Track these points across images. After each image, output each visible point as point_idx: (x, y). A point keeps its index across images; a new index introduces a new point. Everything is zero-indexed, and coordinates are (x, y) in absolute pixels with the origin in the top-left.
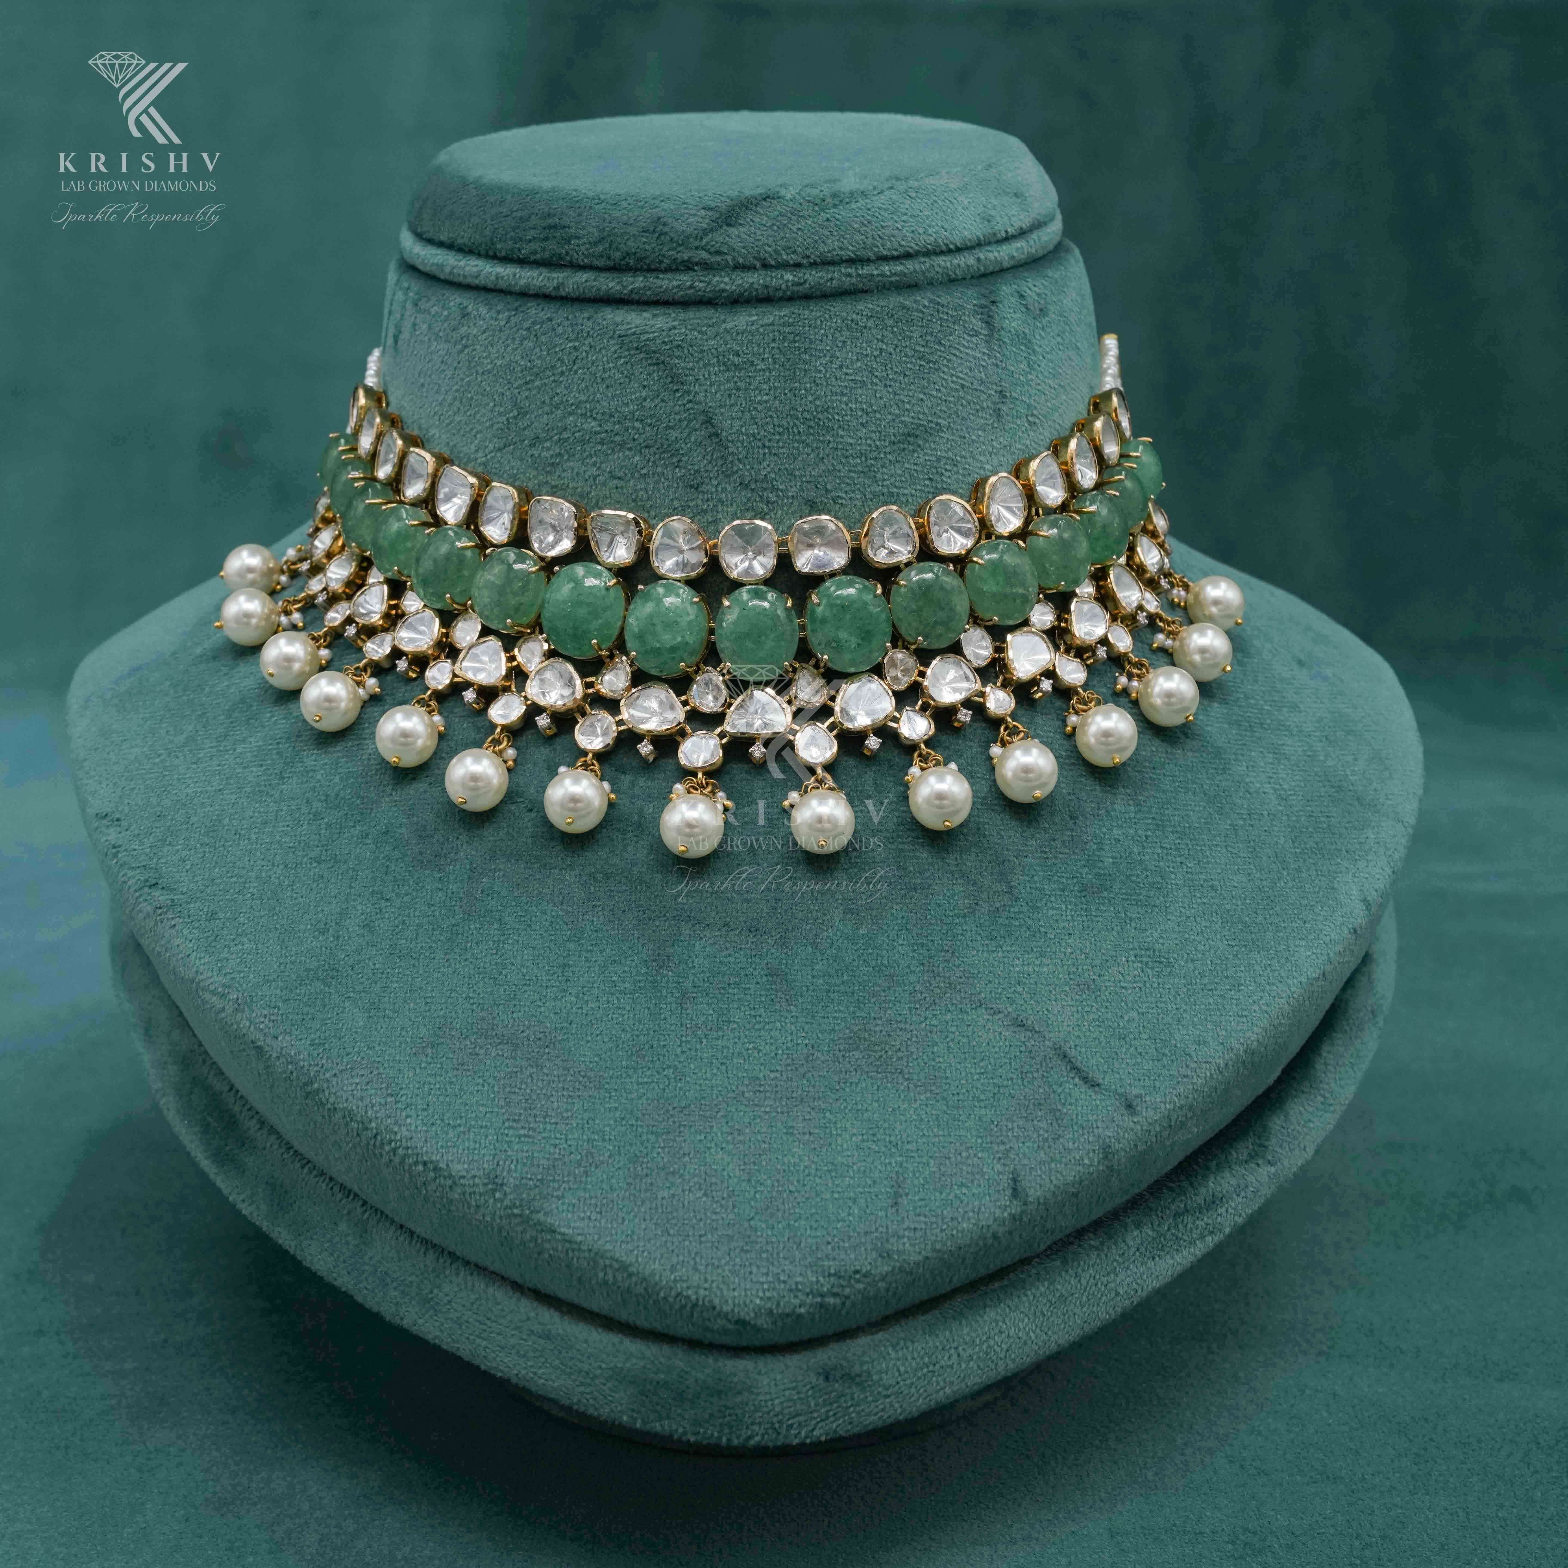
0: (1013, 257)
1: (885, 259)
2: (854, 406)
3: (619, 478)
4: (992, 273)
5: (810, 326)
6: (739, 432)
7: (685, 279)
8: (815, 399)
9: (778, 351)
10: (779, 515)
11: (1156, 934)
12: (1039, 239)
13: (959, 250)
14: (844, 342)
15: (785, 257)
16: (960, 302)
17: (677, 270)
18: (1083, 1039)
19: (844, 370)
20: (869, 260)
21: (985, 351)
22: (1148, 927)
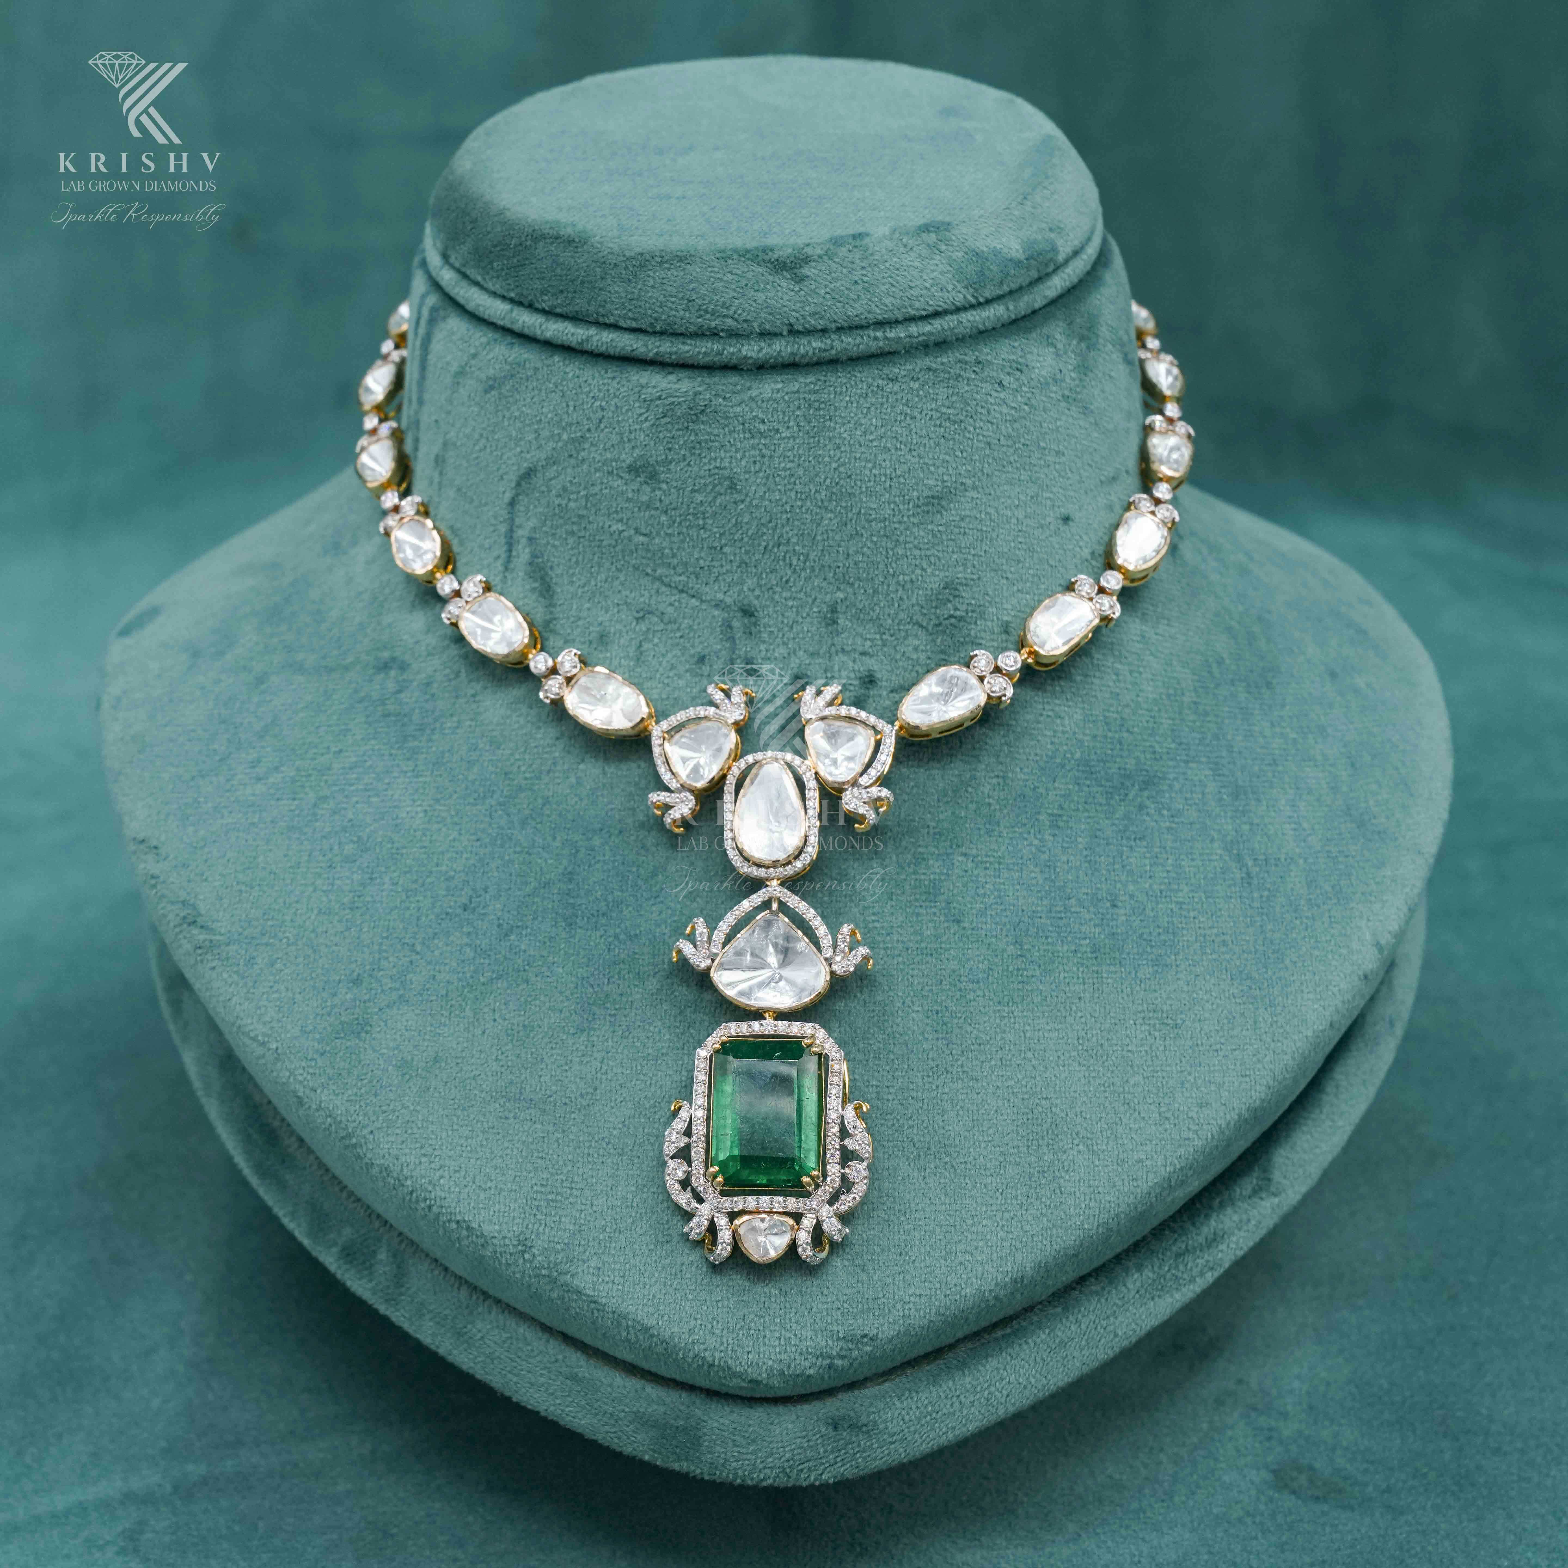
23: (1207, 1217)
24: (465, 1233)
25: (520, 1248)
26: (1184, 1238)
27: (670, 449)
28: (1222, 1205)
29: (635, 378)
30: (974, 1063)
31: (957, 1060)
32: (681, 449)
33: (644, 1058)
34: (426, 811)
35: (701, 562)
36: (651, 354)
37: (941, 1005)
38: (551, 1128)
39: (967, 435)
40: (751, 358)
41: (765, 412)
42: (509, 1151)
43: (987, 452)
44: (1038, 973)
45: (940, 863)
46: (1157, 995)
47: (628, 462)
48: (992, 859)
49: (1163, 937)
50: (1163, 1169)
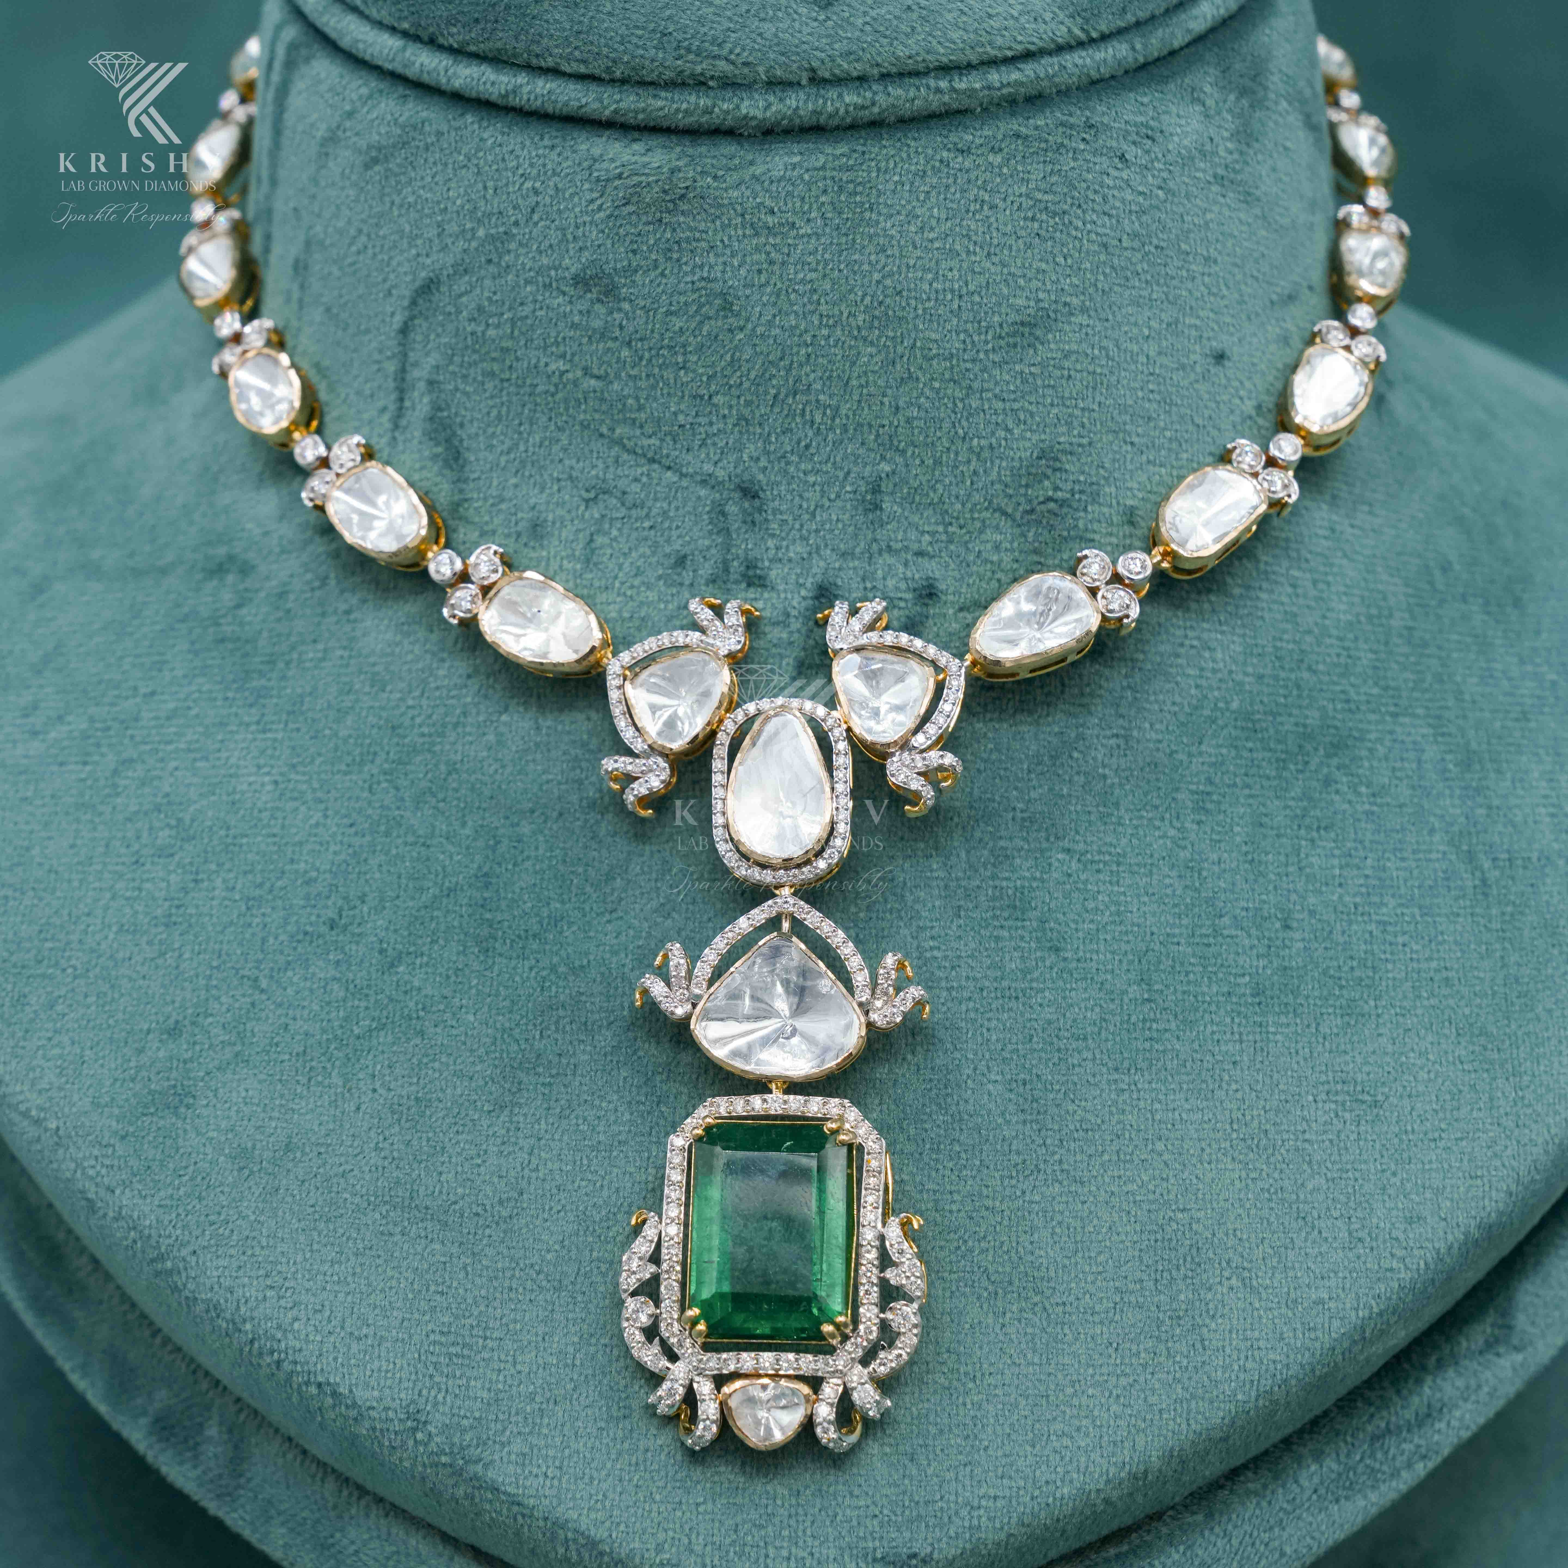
23: (1419, 1382)
24: (329, 1401)
25: (409, 1423)
26: (1385, 1413)
27: (634, 252)
28: (1441, 1365)
29: (584, 147)
30: (1078, 1158)
31: (1054, 1153)
32: (651, 252)
33: (592, 1148)
34: (276, 783)
35: (681, 418)
36: (607, 112)
37: (1030, 1072)
38: (455, 1250)
39: (1074, 233)
40: (754, 118)
41: (776, 198)
42: (394, 1283)
43: (1103, 257)
44: (1173, 1026)
45: (1031, 862)
46: (1348, 1058)
47: (573, 270)
48: (1107, 858)
49: (1357, 973)
50: (1353, 1314)
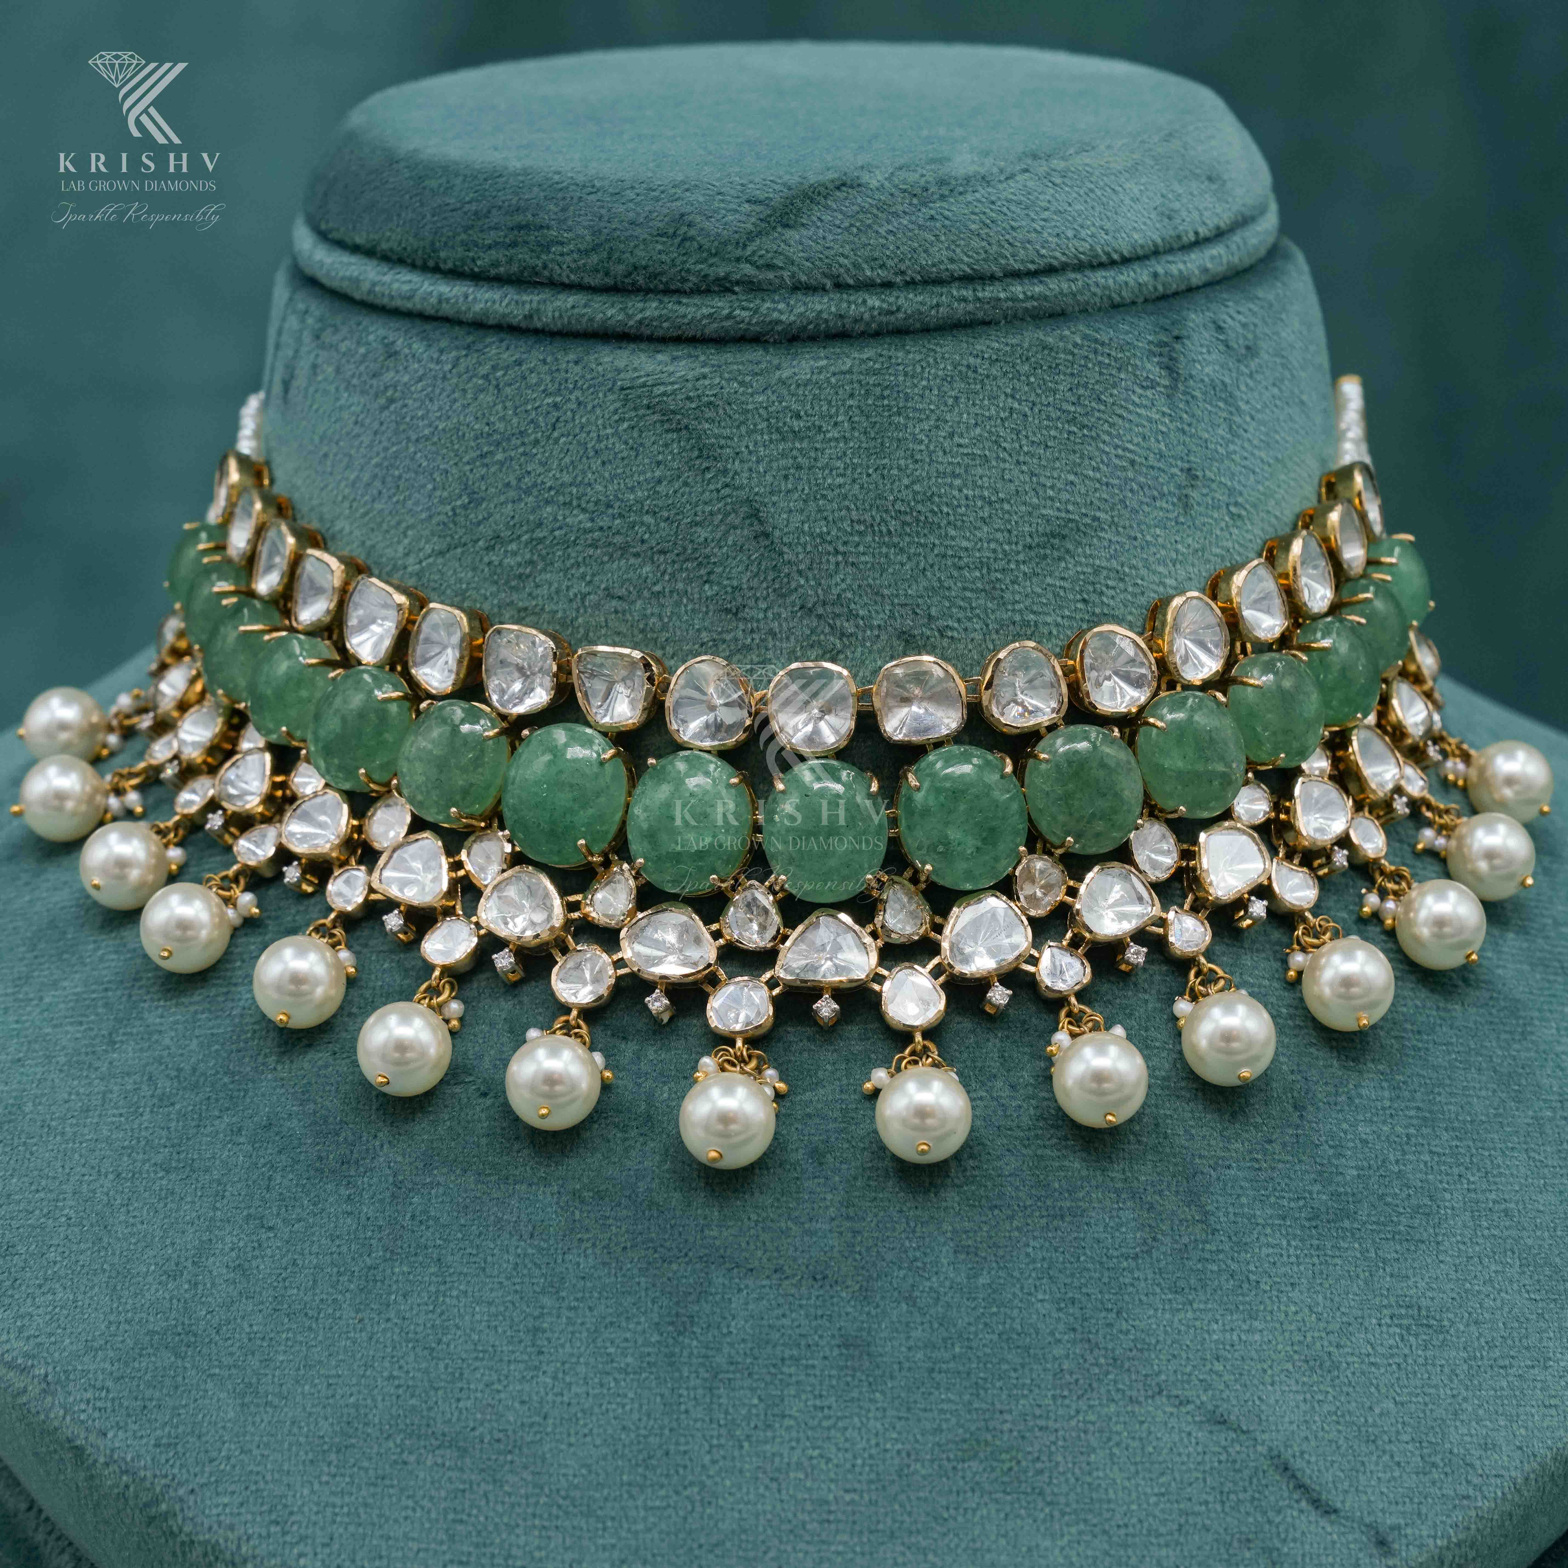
0: (1206, 270)
1: (1016, 275)
2: (971, 493)
3: (620, 598)
4: (1176, 294)
5: (906, 374)
6: (800, 531)
7: (721, 305)
8: (913, 483)
9: (857, 411)
10: (858, 654)
11: (1422, 1284)
12: (1245, 243)
13: (1126, 261)
14: (956, 398)
15: (868, 273)
16: (1129, 338)
17: (708, 291)
18: (1313, 1443)
19: (956, 439)
20: (993, 278)
21: (1165, 409)
22: (1410, 1272)
